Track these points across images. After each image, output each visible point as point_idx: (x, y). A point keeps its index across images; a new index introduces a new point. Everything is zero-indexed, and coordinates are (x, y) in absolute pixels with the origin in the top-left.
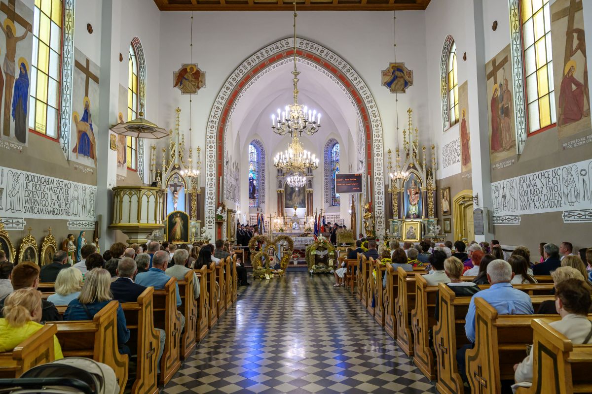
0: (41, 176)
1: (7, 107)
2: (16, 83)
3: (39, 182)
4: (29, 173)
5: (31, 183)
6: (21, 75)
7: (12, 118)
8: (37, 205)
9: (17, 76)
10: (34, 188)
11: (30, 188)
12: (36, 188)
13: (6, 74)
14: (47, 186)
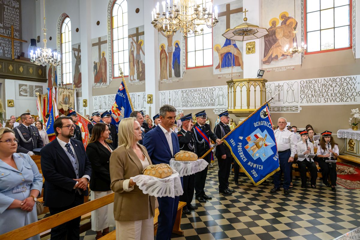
0: (191, 89)
1: (170, 66)
2: (173, 54)
3: (190, 92)
4: (183, 90)
5: (185, 94)
6: (176, 49)
7: (172, 69)
8: (189, 103)
9: (174, 50)
10: (187, 95)
11: (185, 96)
12: (188, 95)
13: (168, 53)
14: (196, 93)
